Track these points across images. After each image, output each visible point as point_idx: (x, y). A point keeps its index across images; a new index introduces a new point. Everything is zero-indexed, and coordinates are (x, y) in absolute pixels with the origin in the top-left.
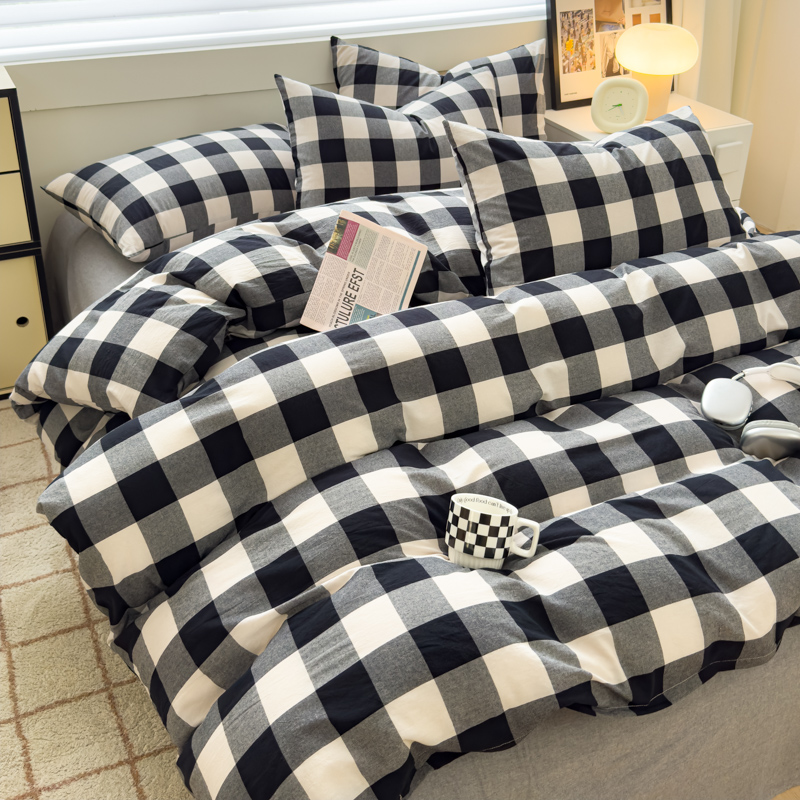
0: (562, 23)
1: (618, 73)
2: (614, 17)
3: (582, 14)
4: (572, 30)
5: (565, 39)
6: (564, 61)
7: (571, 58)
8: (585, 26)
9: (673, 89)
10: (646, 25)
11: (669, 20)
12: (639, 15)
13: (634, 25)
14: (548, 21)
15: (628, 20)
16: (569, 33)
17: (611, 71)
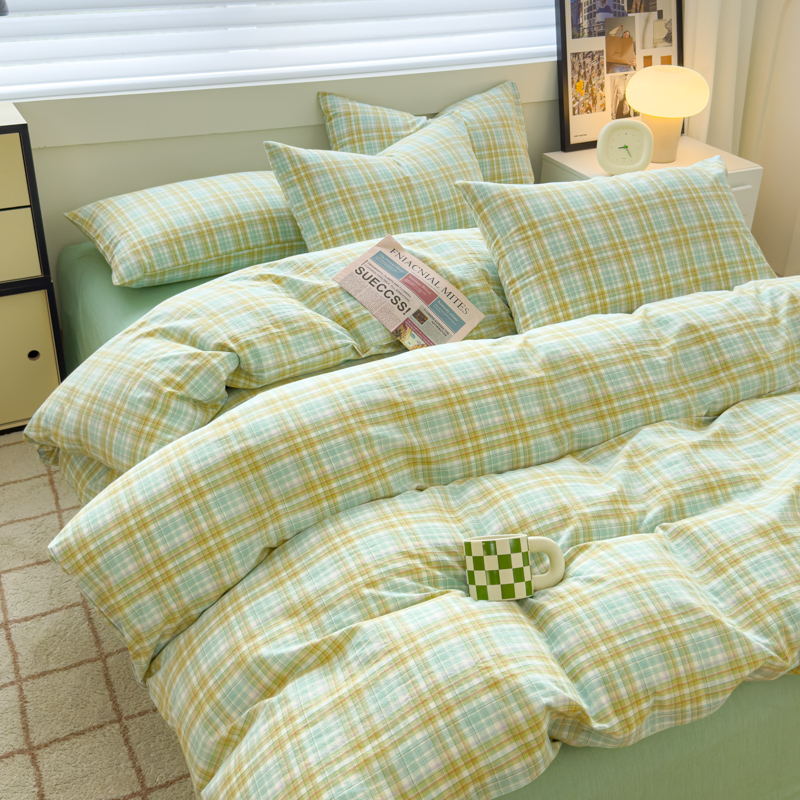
0: (573, 64)
1: (628, 115)
2: (625, 59)
3: (593, 56)
4: (582, 71)
5: (575, 81)
6: (574, 103)
7: (581, 99)
8: (596, 67)
9: (683, 132)
10: (657, 68)
11: (681, 62)
12: (650, 57)
13: (645, 66)
14: (558, 61)
15: (639, 61)
16: (579, 74)
17: (621, 112)
